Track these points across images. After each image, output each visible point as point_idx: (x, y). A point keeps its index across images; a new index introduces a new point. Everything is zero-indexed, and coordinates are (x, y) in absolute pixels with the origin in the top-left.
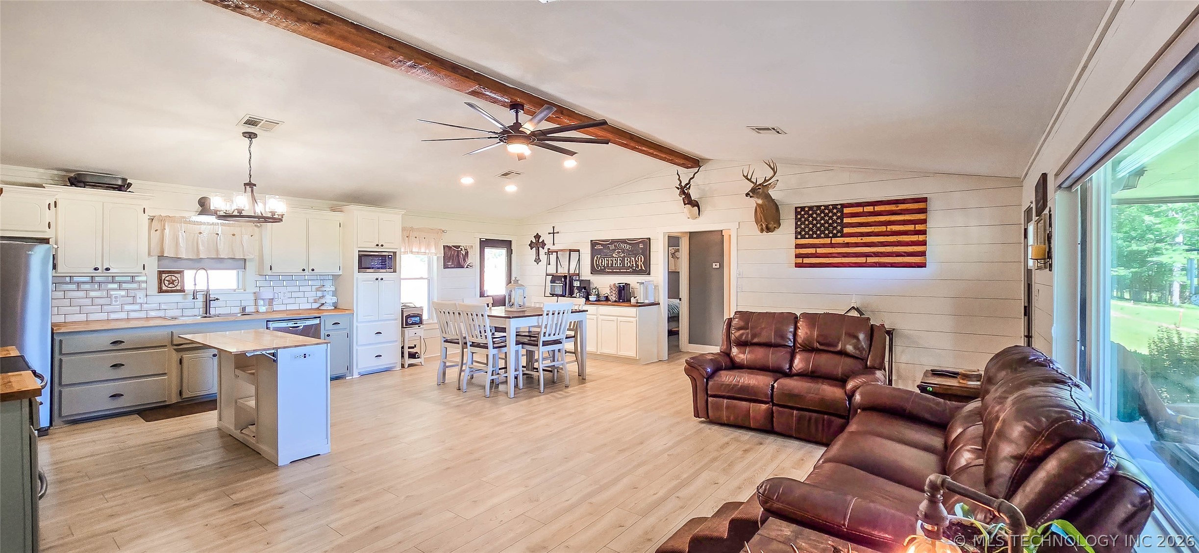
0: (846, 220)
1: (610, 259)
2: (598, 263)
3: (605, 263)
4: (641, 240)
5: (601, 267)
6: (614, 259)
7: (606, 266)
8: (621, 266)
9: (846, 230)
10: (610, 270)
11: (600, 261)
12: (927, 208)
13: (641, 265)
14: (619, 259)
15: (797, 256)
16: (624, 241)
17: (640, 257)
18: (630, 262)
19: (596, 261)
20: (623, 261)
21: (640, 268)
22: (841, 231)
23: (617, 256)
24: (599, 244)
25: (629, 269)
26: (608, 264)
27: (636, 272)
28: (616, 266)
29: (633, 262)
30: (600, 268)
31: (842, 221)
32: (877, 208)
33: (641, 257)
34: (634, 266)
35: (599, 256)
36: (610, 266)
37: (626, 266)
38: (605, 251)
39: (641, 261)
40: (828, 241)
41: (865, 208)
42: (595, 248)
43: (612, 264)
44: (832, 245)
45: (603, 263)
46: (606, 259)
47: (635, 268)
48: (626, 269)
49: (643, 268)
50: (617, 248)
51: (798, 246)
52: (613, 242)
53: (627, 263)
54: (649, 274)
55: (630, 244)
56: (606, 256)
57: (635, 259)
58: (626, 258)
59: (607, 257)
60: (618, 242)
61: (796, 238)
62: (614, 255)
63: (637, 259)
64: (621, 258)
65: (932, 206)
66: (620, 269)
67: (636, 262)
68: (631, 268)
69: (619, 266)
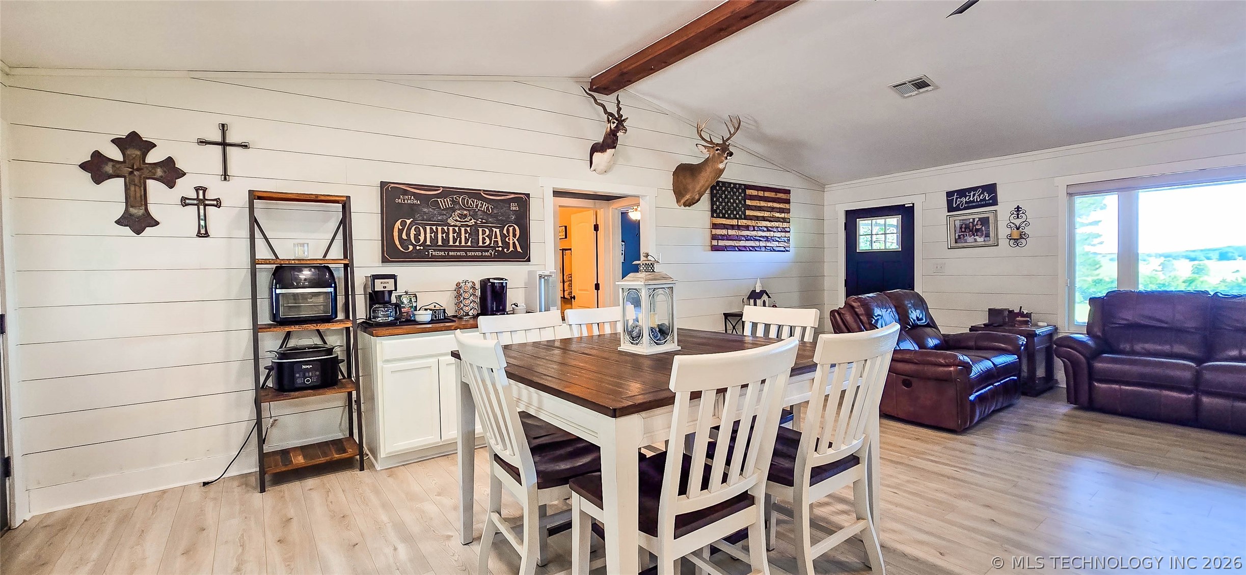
0: (748, 202)
1: (440, 228)
2: (404, 237)
3: (426, 236)
4: (512, 196)
5: (415, 246)
6: (451, 228)
7: (428, 243)
8: (469, 244)
9: (748, 213)
10: (442, 253)
11: (413, 232)
12: (790, 199)
13: (514, 243)
14: (463, 229)
15: (714, 237)
16: (475, 194)
17: (511, 229)
18: (490, 237)
19: (400, 232)
20: (474, 234)
21: (511, 249)
22: (744, 213)
23: (458, 223)
24: (405, 192)
25: (488, 251)
26: (434, 240)
27: (502, 256)
28: (457, 244)
29: (496, 237)
30: (411, 248)
31: (745, 202)
32: (767, 194)
33: (514, 230)
34: (500, 244)
35: (408, 222)
36: (440, 243)
37: (481, 244)
38: (425, 210)
39: (514, 236)
40: (734, 222)
41: (759, 192)
42: (397, 201)
43: (446, 241)
44: (739, 227)
45: (422, 238)
46: (428, 228)
47: (500, 249)
48: (482, 251)
49: (519, 249)
50: (457, 207)
51: (715, 226)
52: (448, 192)
53: (484, 239)
54: (529, 260)
55: (489, 201)
56: (428, 221)
57: (501, 231)
58: (480, 230)
59: (433, 225)
60: (461, 194)
61: (712, 216)
62: (451, 221)
63: (505, 232)
64: (468, 229)
65: (793, 197)
66: (466, 251)
67: (503, 237)
68: (494, 248)
69: (463, 244)
